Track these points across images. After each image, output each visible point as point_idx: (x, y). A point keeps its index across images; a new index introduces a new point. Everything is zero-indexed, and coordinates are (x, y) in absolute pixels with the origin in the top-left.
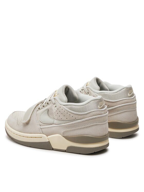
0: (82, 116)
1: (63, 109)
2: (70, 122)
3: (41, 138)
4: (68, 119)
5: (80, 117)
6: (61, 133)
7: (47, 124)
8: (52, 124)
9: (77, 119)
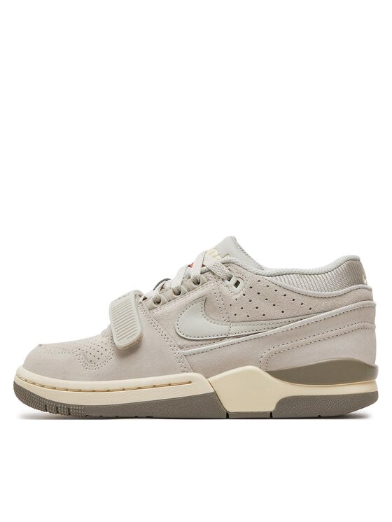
0: (330, 302)
1: (270, 284)
2: (293, 321)
3: (190, 382)
4: (286, 314)
5: (323, 304)
6: (261, 359)
7: (205, 342)
8: (223, 339)
9: (317, 310)
